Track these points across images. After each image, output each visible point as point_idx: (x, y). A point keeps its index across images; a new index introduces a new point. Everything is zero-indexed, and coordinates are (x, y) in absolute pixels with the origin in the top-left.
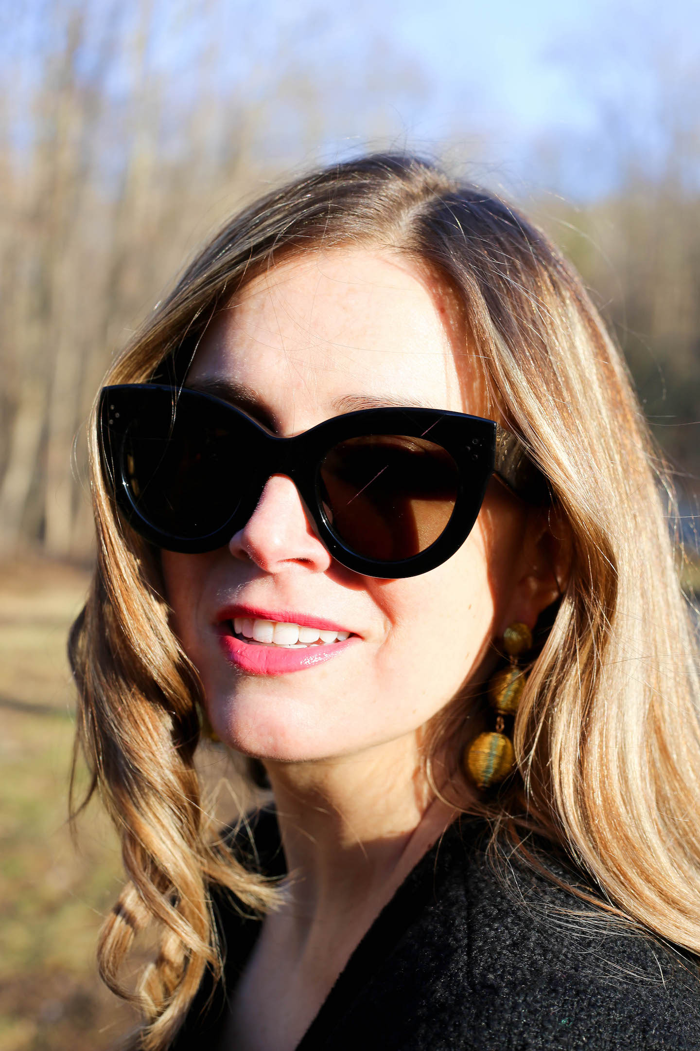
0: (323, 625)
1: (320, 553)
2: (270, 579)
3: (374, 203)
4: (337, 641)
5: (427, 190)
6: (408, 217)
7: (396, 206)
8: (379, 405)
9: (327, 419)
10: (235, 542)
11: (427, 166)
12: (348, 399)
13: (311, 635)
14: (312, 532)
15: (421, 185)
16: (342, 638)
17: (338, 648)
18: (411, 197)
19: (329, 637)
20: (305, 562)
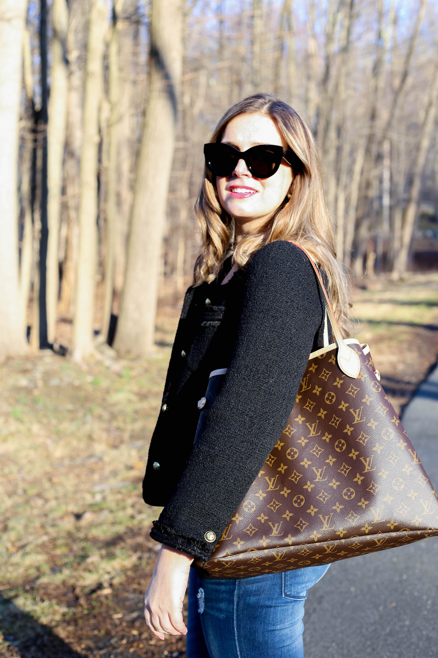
0: (251, 189)
1: (249, 173)
2: (240, 179)
3: (257, 105)
4: (253, 192)
5: (269, 101)
6: (266, 107)
7: (262, 105)
8: (261, 144)
9: (251, 147)
10: (233, 173)
11: (269, 96)
12: (255, 143)
13: (248, 191)
14: (248, 170)
15: (268, 100)
16: (255, 192)
17: (253, 194)
18: (266, 103)
19: (252, 191)
20: (246, 175)
